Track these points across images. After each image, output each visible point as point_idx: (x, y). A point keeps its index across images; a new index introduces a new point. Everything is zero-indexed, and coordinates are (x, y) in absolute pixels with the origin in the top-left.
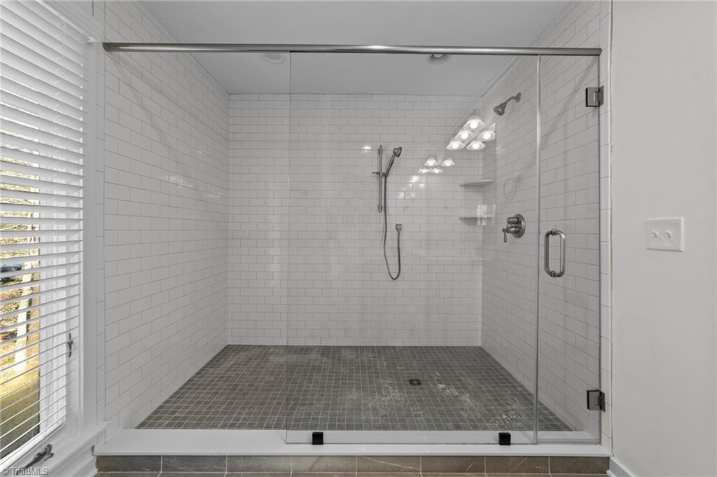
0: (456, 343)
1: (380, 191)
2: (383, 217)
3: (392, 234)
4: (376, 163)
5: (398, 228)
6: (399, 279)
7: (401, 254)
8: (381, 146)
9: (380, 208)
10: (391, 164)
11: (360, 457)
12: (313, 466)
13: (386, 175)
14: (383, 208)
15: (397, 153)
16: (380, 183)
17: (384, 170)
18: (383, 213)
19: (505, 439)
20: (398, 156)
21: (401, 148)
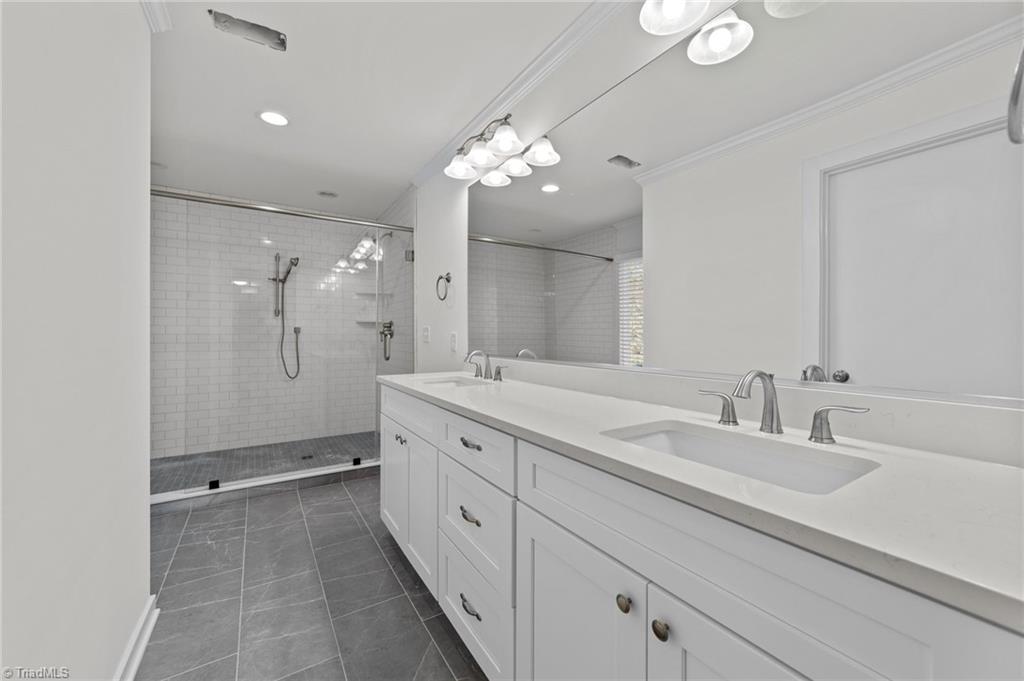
0: (355, 431)
1: (277, 296)
2: (280, 321)
3: (290, 336)
4: (272, 268)
5: (297, 331)
6: (299, 377)
7: (300, 355)
8: (278, 254)
9: (277, 313)
10: (288, 272)
11: (249, 488)
12: (210, 502)
13: (284, 281)
14: (279, 312)
15: (294, 262)
16: (277, 288)
17: (281, 277)
18: (280, 316)
19: (357, 462)
20: (296, 265)
21: (298, 259)
